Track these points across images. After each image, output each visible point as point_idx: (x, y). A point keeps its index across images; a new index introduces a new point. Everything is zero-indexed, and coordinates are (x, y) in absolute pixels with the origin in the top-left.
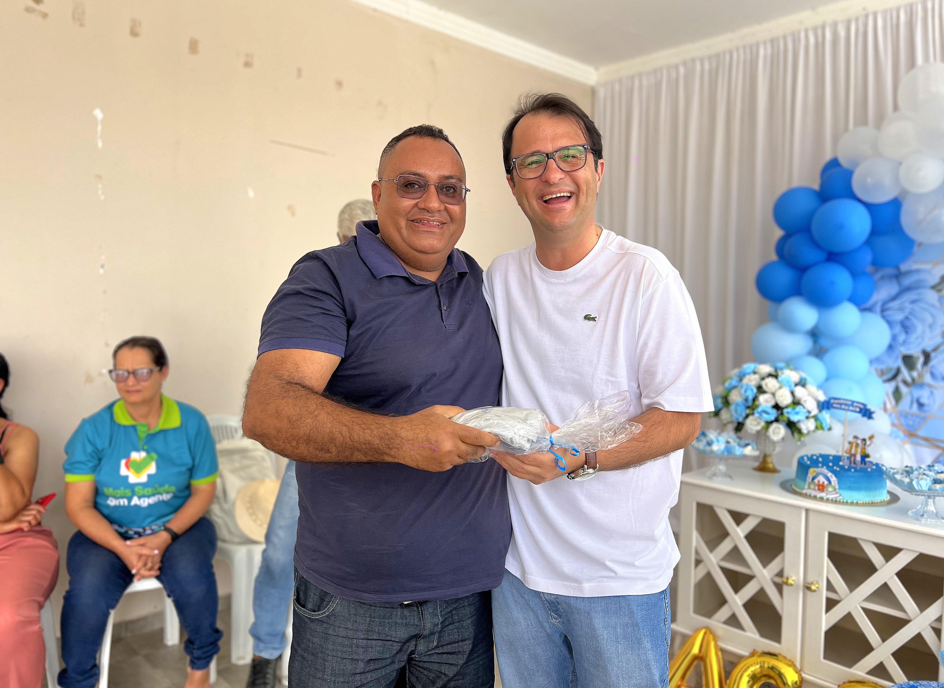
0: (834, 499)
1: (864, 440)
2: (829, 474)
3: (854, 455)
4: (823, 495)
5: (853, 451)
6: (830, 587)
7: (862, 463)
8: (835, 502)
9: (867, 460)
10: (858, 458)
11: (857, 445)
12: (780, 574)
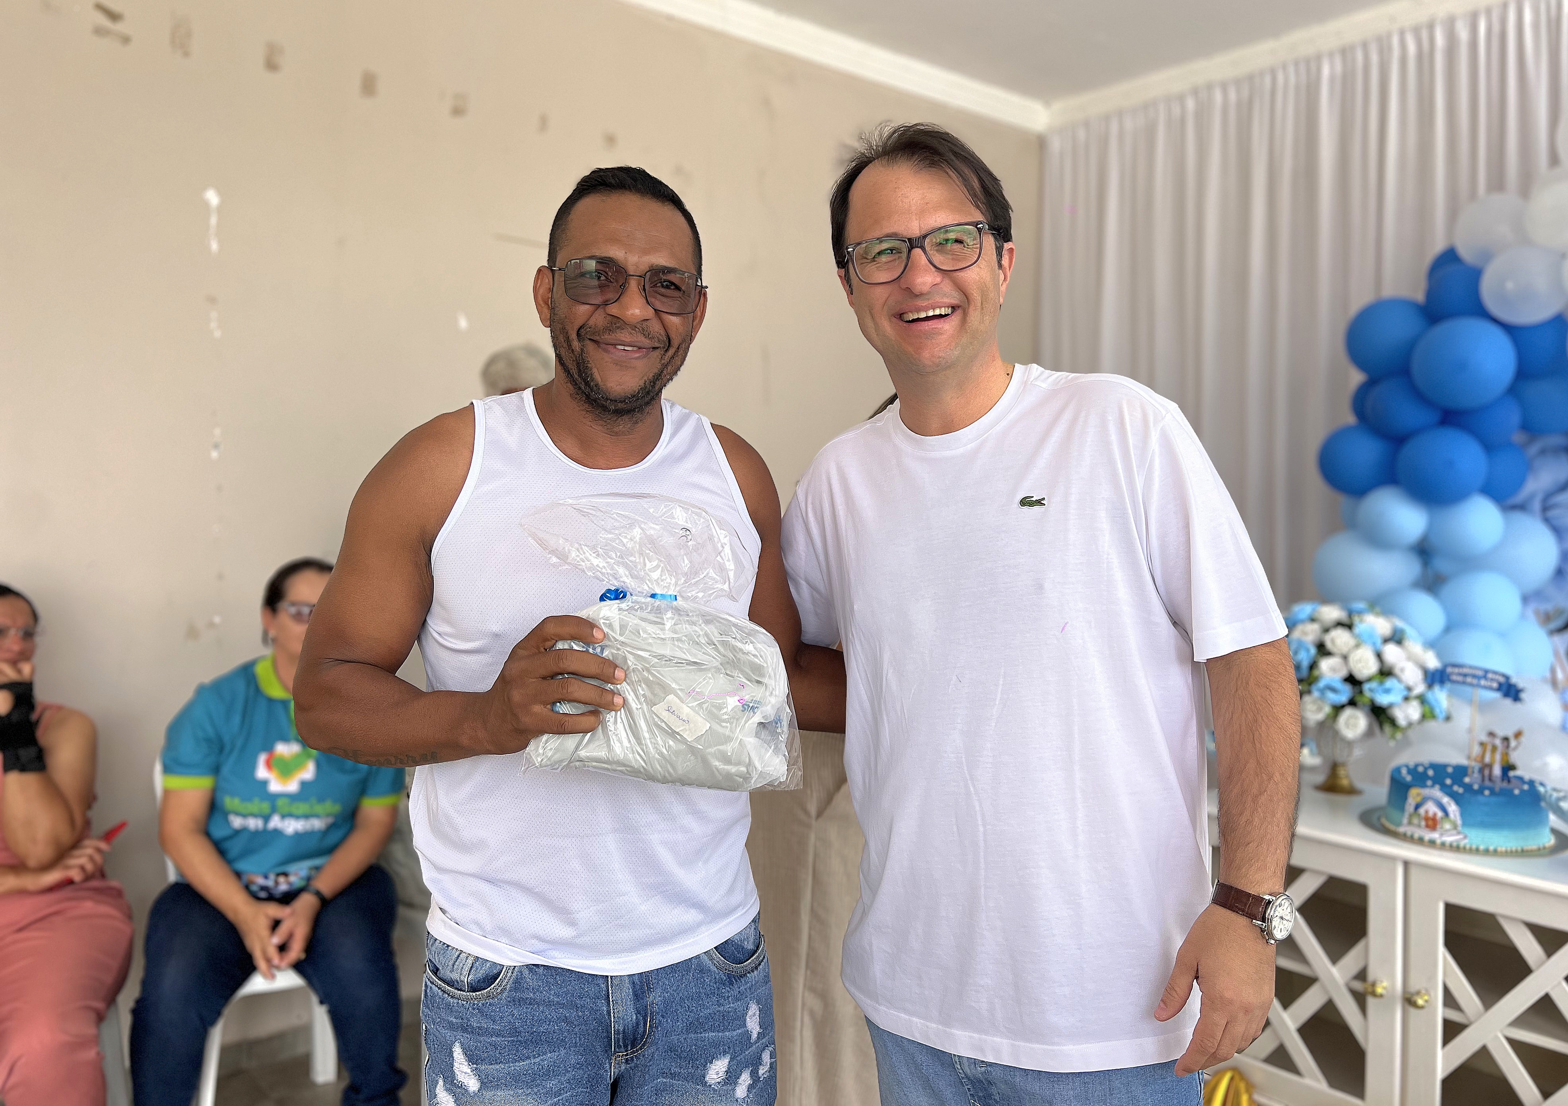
0: (1455, 844)
1: (1506, 739)
2: (1446, 800)
3: (1490, 766)
4: (1435, 835)
5: (1487, 759)
6: (1450, 1000)
7: (1503, 780)
8: (1456, 849)
9: (1512, 774)
10: (1497, 771)
11: (1494, 749)
12: (1362, 975)
